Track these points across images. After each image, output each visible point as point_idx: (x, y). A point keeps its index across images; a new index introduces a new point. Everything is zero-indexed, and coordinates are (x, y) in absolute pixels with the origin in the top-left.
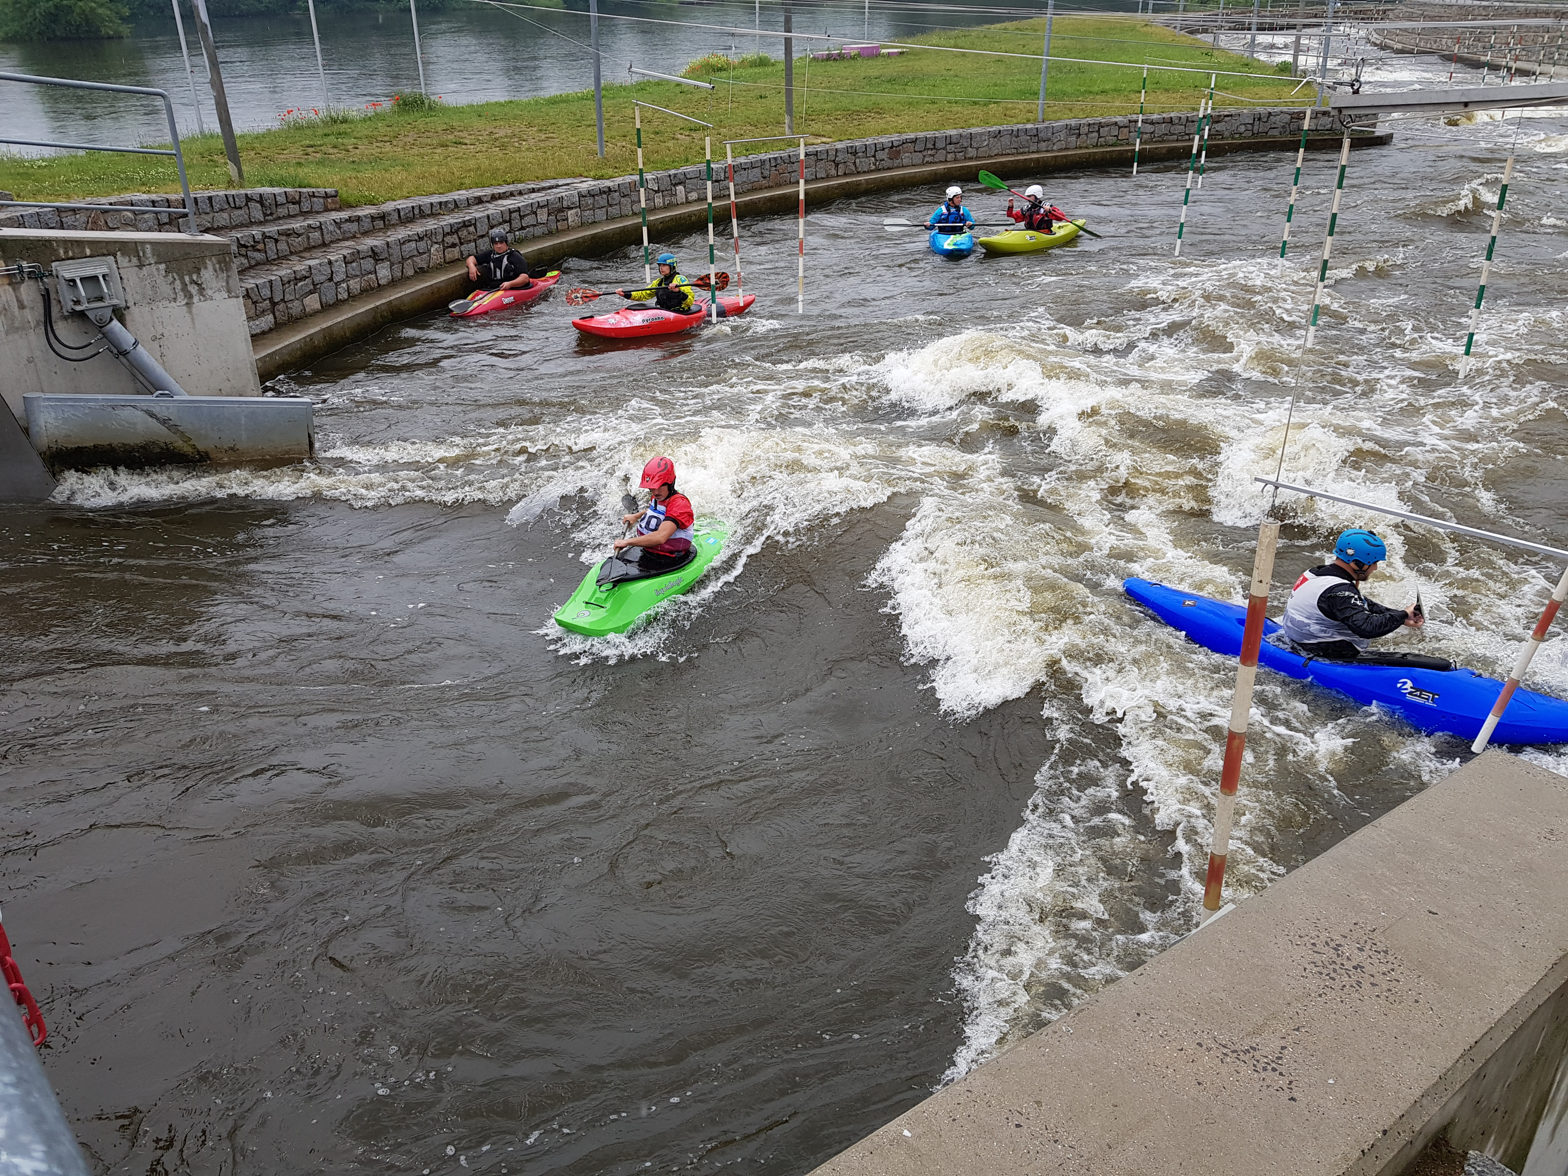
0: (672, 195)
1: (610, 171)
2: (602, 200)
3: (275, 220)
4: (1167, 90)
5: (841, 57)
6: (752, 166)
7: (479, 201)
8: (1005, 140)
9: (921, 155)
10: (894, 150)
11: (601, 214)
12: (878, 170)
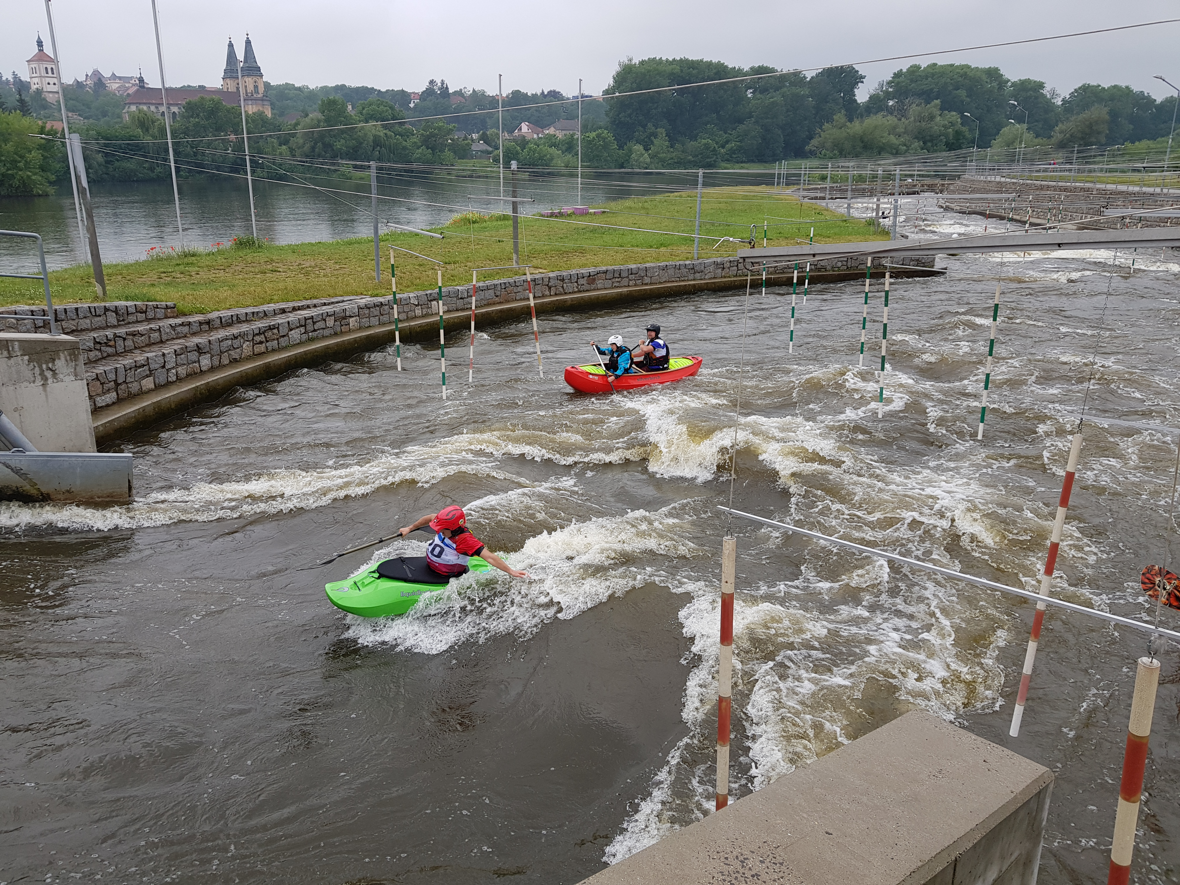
0: (428, 308)
1: (383, 291)
2: (376, 311)
3: (126, 324)
4: (786, 238)
5: (560, 215)
6: (488, 288)
7: (283, 311)
8: (671, 272)
9: (610, 281)
10: (591, 278)
11: (374, 321)
12: (580, 291)
